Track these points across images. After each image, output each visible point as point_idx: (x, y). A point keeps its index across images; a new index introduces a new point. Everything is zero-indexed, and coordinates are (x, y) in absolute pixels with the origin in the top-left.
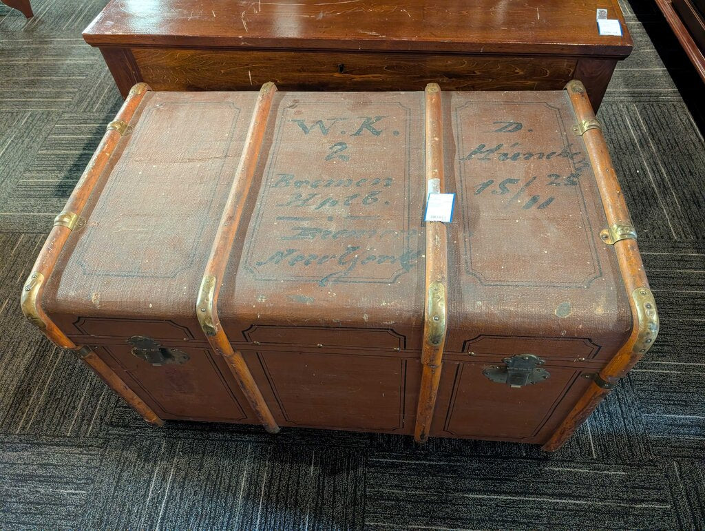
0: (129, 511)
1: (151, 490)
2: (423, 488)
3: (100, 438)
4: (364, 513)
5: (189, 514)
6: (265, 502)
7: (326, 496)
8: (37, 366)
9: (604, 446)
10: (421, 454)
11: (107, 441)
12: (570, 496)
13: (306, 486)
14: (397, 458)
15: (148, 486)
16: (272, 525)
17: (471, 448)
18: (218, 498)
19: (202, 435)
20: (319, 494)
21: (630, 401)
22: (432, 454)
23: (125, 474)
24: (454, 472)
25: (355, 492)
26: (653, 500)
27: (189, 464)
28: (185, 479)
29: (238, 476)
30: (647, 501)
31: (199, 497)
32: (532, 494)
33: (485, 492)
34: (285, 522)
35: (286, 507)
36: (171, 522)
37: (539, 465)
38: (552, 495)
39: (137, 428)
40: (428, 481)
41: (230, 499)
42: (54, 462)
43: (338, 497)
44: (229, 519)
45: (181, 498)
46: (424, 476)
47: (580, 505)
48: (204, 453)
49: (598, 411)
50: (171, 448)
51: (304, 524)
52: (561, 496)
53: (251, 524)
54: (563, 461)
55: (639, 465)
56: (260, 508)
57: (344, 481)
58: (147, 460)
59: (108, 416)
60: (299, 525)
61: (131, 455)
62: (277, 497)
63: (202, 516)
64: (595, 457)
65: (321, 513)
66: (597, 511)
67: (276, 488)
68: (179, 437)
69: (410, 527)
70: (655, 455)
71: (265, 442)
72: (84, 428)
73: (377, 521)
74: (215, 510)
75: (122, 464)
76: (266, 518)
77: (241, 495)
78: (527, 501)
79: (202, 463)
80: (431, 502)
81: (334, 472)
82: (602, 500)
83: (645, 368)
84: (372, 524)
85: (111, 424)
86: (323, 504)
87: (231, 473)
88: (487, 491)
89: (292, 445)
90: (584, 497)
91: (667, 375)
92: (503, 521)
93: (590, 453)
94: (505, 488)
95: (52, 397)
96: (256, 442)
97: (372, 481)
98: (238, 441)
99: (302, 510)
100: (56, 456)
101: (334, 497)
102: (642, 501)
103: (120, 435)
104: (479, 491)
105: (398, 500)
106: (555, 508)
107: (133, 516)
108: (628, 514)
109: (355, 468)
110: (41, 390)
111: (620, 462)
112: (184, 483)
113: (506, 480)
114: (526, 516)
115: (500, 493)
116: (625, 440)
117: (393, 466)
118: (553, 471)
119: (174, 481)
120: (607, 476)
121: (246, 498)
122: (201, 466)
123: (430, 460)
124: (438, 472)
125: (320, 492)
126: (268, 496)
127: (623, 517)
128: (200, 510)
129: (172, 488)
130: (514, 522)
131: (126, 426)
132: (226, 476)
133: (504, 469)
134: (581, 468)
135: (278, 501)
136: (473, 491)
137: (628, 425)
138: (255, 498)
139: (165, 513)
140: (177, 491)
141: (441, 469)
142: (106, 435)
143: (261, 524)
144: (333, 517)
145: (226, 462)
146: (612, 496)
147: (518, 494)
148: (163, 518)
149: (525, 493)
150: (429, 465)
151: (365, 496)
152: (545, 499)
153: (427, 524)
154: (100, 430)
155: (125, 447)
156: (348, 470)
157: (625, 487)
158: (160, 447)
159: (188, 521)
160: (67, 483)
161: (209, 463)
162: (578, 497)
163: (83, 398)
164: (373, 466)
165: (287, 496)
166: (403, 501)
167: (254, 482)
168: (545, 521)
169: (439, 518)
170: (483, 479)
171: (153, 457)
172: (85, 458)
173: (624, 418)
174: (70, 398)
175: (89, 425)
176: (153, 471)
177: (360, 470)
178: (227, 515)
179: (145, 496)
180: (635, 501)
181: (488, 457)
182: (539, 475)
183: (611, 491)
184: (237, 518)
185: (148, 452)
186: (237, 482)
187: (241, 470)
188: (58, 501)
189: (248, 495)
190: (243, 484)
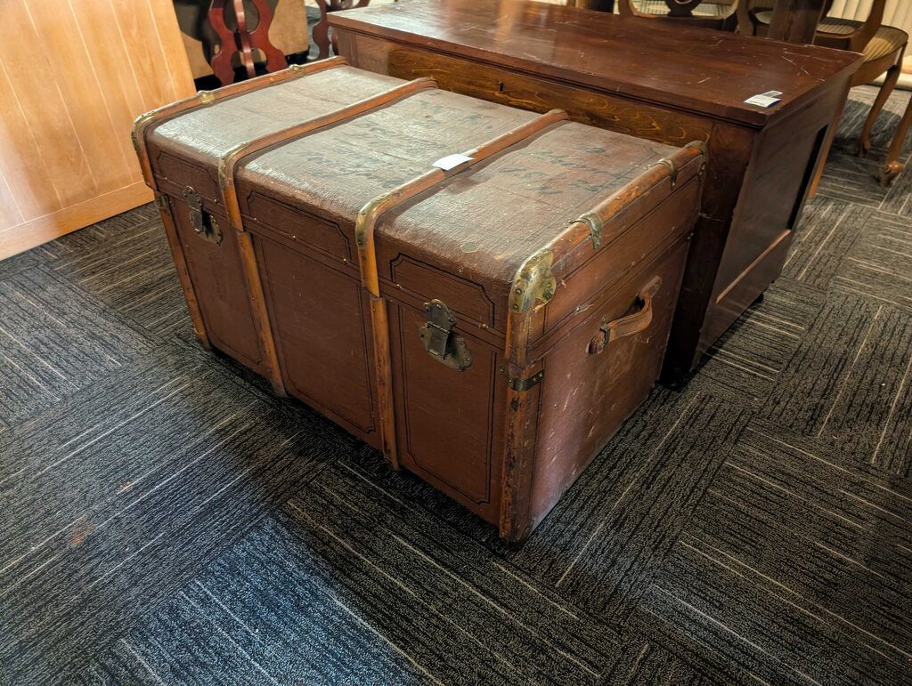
0: (135, 393)
1: (161, 388)
2: (361, 508)
3: (163, 339)
4: (294, 494)
5: (171, 417)
6: (229, 441)
7: (277, 465)
8: (170, 279)
9: (578, 584)
10: (387, 483)
11: (166, 343)
12: (495, 599)
13: (269, 450)
14: (362, 474)
15: (162, 385)
16: (218, 459)
17: (437, 506)
18: (198, 419)
19: (231, 374)
21: (649, 565)
22: (396, 488)
23: (155, 369)
24: (402, 513)
25: (302, 477)
26: (585, 659)
27: (202, 387)
28: (189, 394)
29: (227, 414)
30: (576, 655)
31: (186, 411)
32: (458, 573)
33: (414, 544)
34: (228, 463)
35: (240, 454)
37: (489, 557)
38: (478, 587)
39: (192, 346)
40: (371, 505)
41: (207, 425)
42: (121, 337)
43: (285, 471)
45: (175, 405)
46: (371, 500)
47: (499, 612)
48: (220, 386)
49: (603, 553)
50: (203, 370)
51: (241, 473)
52: (485, 592)
53: (204, 449)
54: (518, 568)
55: (600, 621)
56: (221, 443)
57: (303, 465)
58: (178, 369)
59: (181, 329)
60: (236, 471)
61: (171, 360)
62: (241, 444)
63: (176, 424)
64: (557, 586)
65: (261, 474)
66: (511, 628)
67: (246, 438)
68: (214, 368)
70: (630, 625)
72: (160, 328)
73: (298, 506)
74: (189, 426)
75: (161, 362)
76: (218, 452)
77: (216, 427)
78: (447, 575)
79: (211, 392)
80: (357, 522)
81: (301, 454)
82: (525, 622)
83: (700, 549)
84: (293, 505)
85: (179, 335)
86: (269, 469)
87: (225, 410)
88: (417, 545)
90: (509, 609)
91: (723, 569)
92: (408, 575)
93: (555, 580)
94: (436, 553)
95: (160, 300)
96: (264, 401)
97: (324, 478)
98: (251, 393)
99: (249, 463)
100: (125, 335)
101: (283, 470)
102: (570, 651)
103: (177, 345)
104: (410, 541)
105: (331, 502)
106: (470, 598)
107: (134, 396)
108: (543, 651)
109: (321, 461)
110: (157, 294)
111: (581, 605)
112: (187, 396)
113: (445, 548)
114: (435, 587)
115: (427, 553)
116: (608, 593)
117: (354, 478)
118: (500, 570)
119: (181, 392)
120: (554, 608)
121: (218, 431)
122: (209, 393)
123: (390, 492)
124: (388, 505)
125: (278, 458)
126: (234, 439)
127: (534, 651)
128: (179, 419)
129: (176, 395)
131: (185, 341)
132: (219, 409)
133: (452, 539)
134: (531, 584)
135: (238, 447)
136: (405, 538)
137: (625, 582)
138: (224, 434)
139: (155, 407)
140: (178, 398)
141: (393, 504)
142: (169, 339)
143: (210, 454)
144: (267, 482)
145: (228, 400)
146: (541, 627)
147: (445, 566)
148: (151, 409)
149: (452, 569)
150: (385, 495)
151: (308, 484)
152: (467, 585)
153: (337, 534)
154: (168, 335)
155: (172, 353)
156: (313, 459)
157: (564, 628)
158: (195, 366)
160: (116, 354)
161: (216, 395)
162: (502, 605)
163: (177, 311)
164: (336, 468)
165: (249, 448)
166: (335, 506)
167: (234, 425)
168: (449, 601)
169: (352, 537)
170: (423, 534)
171: (184, 369)
172: (142, 345)
173: (626, 574)
174: (169, 307)
175: (164, 328)
176: (175, 378)
177: (322, 465)
178: (194, 433)
179: (153, 389)
180: (563, 647)
181: (445, 521)
182: (481, 564)
183: (544, 622)
184: (199, 439)
185: (185, 364)
186: (223, 418)
187: (233, 412)
188: (99, 360)
189: (222, 430)
190: (226, 421)
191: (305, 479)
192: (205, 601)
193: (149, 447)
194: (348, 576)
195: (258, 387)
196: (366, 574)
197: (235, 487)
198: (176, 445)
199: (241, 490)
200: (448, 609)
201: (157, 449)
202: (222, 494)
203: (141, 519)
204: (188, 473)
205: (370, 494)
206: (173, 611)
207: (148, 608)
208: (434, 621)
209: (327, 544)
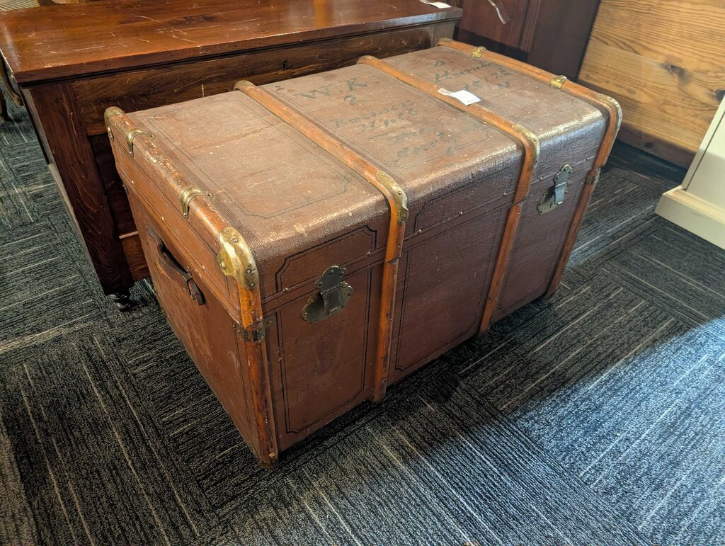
1: (318, 521)
2: (509, 365)
3: (215, 527)
4: (493, 405)
5: (373, 509)
6: (422, 452)
7: (458, 415)
9: (567, 280)
10: (486, 348)
11: (226, 523)
12: (580, 314)
13: (438, 420)
14: (475, 360)
15: (312, 521)
16: (444, 461)
18: (383, 480)
19: (318, 449)
20: (452, 418)
22: (492, 343)
23: (279, 532)
24: (515, 344)
25: (474, 398)
26: (613, 290)
27: (331, 477)
28: (339, 489)
29: (382, 453)
30: (612, 292)
31: (367, 491)
32: (563, 326)
33: (542, 342)
34: (450, 452)
35: (440, 443)
36: (364, 527)
37: (551, 310)
38: (573, 319)
39: (247, 490)
40: (507, 359)
41: (393, 472)
43: (466, 409)
44: (408, 485)
45: (353, 505)
46: (502, 359)
47: (589, 315)
48: (334, 460)
50: (300, 479)
51: (464, 443)
52: (577, 317)
53: (429, 474)
54: (558, 300)
55: (591, 279)
56: (423, 458)
57: (458, 396)
58: (287, 505)
59: (203, 504)
60: (462, 446)
61: (266, 513)
62: (426, 442)
63: (385, 502)
64: (569, 288)
65: (467, 427)
66: (599, 312)
67: (419, 438)
68: (299, 466)
69: (527, 390)
70: (591, 270)
71: (377, 416)
72: (186, 533)
73: (505, 403)
74: (391, 489)
76: (435, 461)
77: (399, 463)
78: (565, 331)
79: (341, 468)
80: (522, 369)
81: (447, 397)
82: (594, 306)
84: (505, 407)
85: (215, 507)
86: (462, 421)
87: (374, 455)
88: (542, 341)
89: (399, 403)
90: (586, 310)
93: (566, 288)
94: (548, 333)
95: (110, 539)
96: (369, 421)
97: (476, 384)
98: (354, 432)
99: (452, 436)
101: (464, 411)
102: (610, 294)
103: (236, 508)
104: (539, 344)
105: (502, 383)
106: (582, 325)
108: (611, 304)
109: (457, 384)
111: (581, 283)
112: (342, 493)
113: (545, 328)
114: (574, 339)
115: (549, 337)
116: (572, 271)
117: (478, 366)
118: (560, 308)
119: (331, 499)
120: (584, 293)
121: (405, 462)
122: (343, 471)
123: (495, 348)
124: (507, 350)
125: (452, 416)
126: (419, 447)
128: (378, 499)
129: (337, 505)
130: (572, 345)
131: (234, 498)
132: (372, 460)
133: (537, 324)
134: (569, 298)
135: (431, 445)
136: (536, 346)
138: (411, 456)
139: (351, 526)
140: (343, 503)
141: (506, 348)
142: (219, 519)
143: (436, 468)
144: (477, 423)
145: (361, 452)
146: (597, 301)
147: (558, 330)
148: (354, 531)
149: (561, 328)
150: (498, 350)
151: (482, 395)
152: (572, 324)
153: (533, 382)
154: (208, 520)
155: (252, 513)
156: (454, 389)
157: (596, 293)
158: (288, 486)
159: (376, 514)
161: (348, 464)
162: (584, 312)
163: (154, 512)
164: (466, 375)
165: (433, 436)
166: (506, 380)
167: (399, 447)
170: (534, 336)
171: (290, 498)
174: (137, 523)
175: (189, 526)
176: (303, 508)
177: (462, 384)
178: (404, 483)
179: (317, 530)
180: (608, 296)
181: (522, 324)
182: (556, 315)
183: (593, 299)
184: (413, 479)
185: (280, 497)
186: (386, 457)
187: (379, 448)
189: (404, 458)
190: (392, 455)
191: (477, 397)
192: (598, 469)
193: (417, 528)
194: (569, 379)
195: (348, 425)
196: (567, 370)
197: (481, 448)
198: (418, 500)
199: (483, 443)
200: (590, 336)
201: (422, 519)
202: (488, 458)
203: (515, 527)
204: (460, 487)
205: (494, 358)
206: (608, 492)
207: (608, 511)
208: (599, 343)
209: (542, 389)
